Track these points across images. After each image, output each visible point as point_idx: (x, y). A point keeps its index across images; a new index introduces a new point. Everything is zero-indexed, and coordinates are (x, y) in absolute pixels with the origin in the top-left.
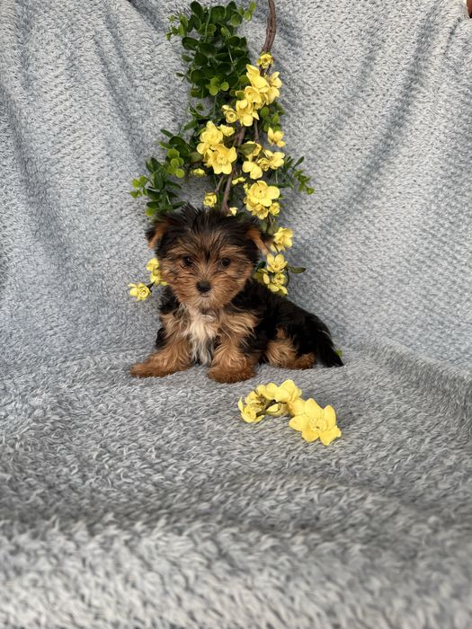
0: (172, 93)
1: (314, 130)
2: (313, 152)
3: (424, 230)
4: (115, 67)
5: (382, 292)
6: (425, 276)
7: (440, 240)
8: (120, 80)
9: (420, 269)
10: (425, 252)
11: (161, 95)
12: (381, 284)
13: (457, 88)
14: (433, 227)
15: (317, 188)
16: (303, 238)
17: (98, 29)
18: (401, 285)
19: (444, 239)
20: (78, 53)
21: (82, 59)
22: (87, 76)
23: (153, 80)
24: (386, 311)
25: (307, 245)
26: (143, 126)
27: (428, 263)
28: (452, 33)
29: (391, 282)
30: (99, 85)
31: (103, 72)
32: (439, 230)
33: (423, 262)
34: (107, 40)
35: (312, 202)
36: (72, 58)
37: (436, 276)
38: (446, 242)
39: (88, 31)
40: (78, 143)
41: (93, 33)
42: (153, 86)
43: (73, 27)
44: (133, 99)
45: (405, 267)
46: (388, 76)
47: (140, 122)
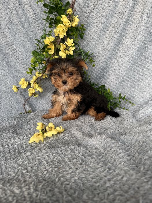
1: (98, 33)
2: (97, 41)
3: (140, 65)
4: (23, 19)
6: (141, 84)
7: (147, 68)
8: (25, 24)
9: (139, 81)
10: (141, 74)
11: (39, 28)
12: (124, 88)
14: (144, 63)
15: (100, 55)
16: (96, 75)
17: (16, 5)
19: (148, 68)
20: (11, 16)
21: (13, 18)
22: (15, 24)
23: (36, 23)
25: (97, 77)
27: (142, 78)
30: (19, 26)
31: (20, 21)
32: (146, 64)
33: (140, 78)
34: (20, 9)
35: (98, 61)
36: (10, 18)
37: (145, 84)
38: (149, 69)
39: (14, 7)
40: (15, 48)
41: (15, 8)
42: (36, 25)
43: (9, 6)
44: (30, 31)
45: (133, 80)
46: (125, 6)
47: (33, 39)
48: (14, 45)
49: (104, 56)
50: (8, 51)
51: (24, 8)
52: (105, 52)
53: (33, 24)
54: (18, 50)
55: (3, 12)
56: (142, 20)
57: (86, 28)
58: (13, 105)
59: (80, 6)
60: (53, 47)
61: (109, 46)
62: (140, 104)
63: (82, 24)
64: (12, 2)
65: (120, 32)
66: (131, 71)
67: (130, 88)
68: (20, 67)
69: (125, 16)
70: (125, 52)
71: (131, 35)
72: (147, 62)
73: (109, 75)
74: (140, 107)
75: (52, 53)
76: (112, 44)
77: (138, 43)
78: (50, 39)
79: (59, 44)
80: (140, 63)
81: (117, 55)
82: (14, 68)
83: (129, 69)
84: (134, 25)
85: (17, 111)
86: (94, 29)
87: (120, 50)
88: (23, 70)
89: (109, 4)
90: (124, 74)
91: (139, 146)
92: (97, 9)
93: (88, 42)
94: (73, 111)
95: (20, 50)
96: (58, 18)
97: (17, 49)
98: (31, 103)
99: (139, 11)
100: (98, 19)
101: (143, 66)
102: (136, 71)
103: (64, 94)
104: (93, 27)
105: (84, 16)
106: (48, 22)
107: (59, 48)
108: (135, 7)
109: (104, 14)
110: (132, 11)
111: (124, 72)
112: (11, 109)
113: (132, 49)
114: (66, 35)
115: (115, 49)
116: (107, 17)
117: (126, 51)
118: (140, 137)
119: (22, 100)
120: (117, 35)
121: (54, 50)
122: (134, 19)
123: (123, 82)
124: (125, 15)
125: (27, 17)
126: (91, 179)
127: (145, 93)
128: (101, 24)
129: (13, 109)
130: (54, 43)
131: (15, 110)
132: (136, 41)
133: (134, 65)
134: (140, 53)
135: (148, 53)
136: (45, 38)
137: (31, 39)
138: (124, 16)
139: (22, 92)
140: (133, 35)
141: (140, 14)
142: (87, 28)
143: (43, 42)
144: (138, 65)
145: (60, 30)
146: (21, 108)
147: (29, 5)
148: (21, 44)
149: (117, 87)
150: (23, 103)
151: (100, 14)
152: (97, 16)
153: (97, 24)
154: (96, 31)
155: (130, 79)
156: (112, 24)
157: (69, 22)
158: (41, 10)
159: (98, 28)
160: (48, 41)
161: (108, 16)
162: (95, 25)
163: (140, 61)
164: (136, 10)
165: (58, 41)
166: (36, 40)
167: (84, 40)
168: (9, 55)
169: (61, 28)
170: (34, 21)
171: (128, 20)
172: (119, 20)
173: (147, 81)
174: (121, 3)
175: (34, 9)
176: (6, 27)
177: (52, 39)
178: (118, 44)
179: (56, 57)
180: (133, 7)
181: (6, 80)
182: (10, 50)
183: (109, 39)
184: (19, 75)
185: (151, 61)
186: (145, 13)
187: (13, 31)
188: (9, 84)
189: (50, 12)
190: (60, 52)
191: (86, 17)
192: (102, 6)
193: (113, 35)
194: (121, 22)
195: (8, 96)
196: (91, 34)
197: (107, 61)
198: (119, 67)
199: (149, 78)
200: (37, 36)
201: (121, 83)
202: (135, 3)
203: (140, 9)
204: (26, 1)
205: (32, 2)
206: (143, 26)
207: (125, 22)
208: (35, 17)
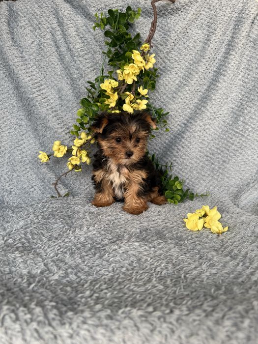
0: (96, 65)
3: (237, 132)
4: (63, 49)
5: (213, 169)
6: (238, 159)
8: (67, 56)
9: (235, 155)
11: (89, 65)
12: (213, 164)
13: (255, 53)
14: (242, 130)
15: (177, 114)
17: (53, 26)
18: (224, 164)
19: (248, 137)
20: (43, 41)
21: (45, 44)
22: (48, 53)
23: (85, 57)
24: (217, 179)
26: (80, 83)
27: (240, 151)
28: (253, 23)
29: (219, 163)
30: (55, 59)
31: (57, 51)
33: (237, 151)
34: (59, 33)
36: (40, 44)
38: (250, 139)
39: (48, 28)
40: (44, 91)
41: (51, 29)
42: (85, 61)
43: (40, 26)
44: (74, 67)
45: (226, 153)
46: (217, 50)
47: (78, 80)
48: (43, 87)
49: (184, 116)
50: (35, 95)
51: (66, 33)
52: (185, 110)
53: (80, 58)
54: (49, 96)
55: (30, 32)
56: (238, 72)
57: (159, 73)
58: (34, 184)
60: (115, 97)
61: (191, 102)
63: (156, 67)
64: (47, 20)
65: (208, 84)
66: (223, 140)
67: (222, 164)
68: (53, 122)
69: (216, 64)
70: (215, 113)
71: (224, 89)
72: (246, 129)
73: (190, 143)
75: (113, 105)
76: (196, 100)
77: (232, 101)
78: (112, 83)
79: (124, 93)
80: (236, 130)
81: (203, 115)
82: (43, 124)
83: (219, 136)
84: (228, 76)
85: (43, 194)
87: (208, 108)
88: (58, 128)
89: (196, 45)
90: (212, 144)
92: (178, 50)
93: (162, 94)
95: (52, 95)
96: (128, 54)
97: (47, 94)
99: (235, 58)
102: (231, 141)
104: (170, 74)
105: (159, 56)
106: (109, 57)
108: (231, 53)
109: (187, 57)
110: (227, 58)
111: (212, 140)
112: (32, 190)
113: (223, 109)
114: (136, 80)
115: (200, 107)
116: (191, 62)
117: (215, 110)
119: (52, 176)
120: (203, 88)
121: (116, 101)
122: (229, 68)
123: (211, 156)
124: (216, 62)
125: (71, 46)
127: (244, 172)
128: (182, 71)
129: (35, 190)
131: (39, 192)
132: (229, 99)
133: (227, 131)
134: (235, 116)
136: (102, 82)
137: (73, 79)
138: (214, 64)
139: (55, 162)
140: (227, 89)
141: (237, 63)
142: (162, 74)
143: (99, 87)
144: (233, 132)
146: (49, 188)
147: (75, 29)
148: (55, 87)
149: (202, 161)
150: (54, 180)
151: (182, 57)
152: (177, 59)
153: (176, 70)
154: (175, 79)
155: (222, 151)
156: (198, 72)
158: (94, 39)
159: (177, 76)
161: (192, 60)
162: (173, 70)
163: (236, 128)
164: (232, 57)
166: (88, 82)
167: (156, 91)
168: (36, 101)
170: (82, 53)
171: (219, 69)
172: (208, 67)
173: (247, 156)
174: (213, 46)
175: (82, 36)
176: (32, 57)
177: (115, 84)
178: (205, 99)
179: (118, 112)
180: (227, 53)
181: (22, 141)
182: (37, 93)
183: (193, 92)
184: (51, 135)
186: (242, 63)
187: (42, 64)
188: (26, 148)
190: (124, 105)
191: (161, 58)
193: (199, 87)
194: (210, 71)
195: (26, 168)
196: (167, 83)
197: (186, 122)
198: (205, 133)
199: (249, 152)
201: (207, 156)
202: (231, 47)
203: (237, 56)
204: (70, 22)
205: (79, 26)
206: (240, 80)
207: (215, 71)
208: (82, 48)
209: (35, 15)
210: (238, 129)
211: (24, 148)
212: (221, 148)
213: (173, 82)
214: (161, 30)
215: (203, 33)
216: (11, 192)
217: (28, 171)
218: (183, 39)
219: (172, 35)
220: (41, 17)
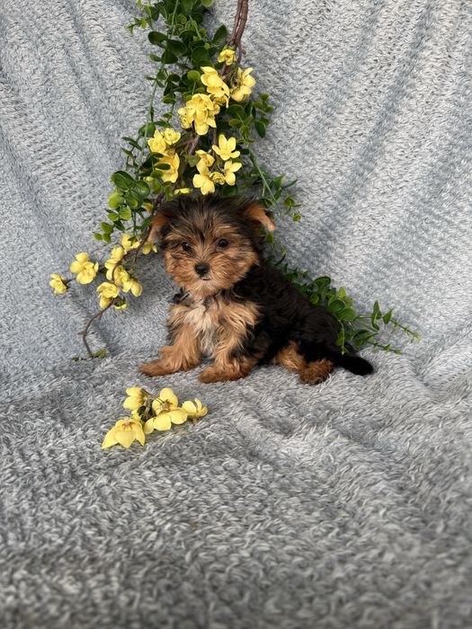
1: (311, 119)
2: (309, 144)
3: (438, 217)
4: (86, 77)
6: (440, 274)
7: (458, 228)
8: (93, 91)
10: (440, 244)
12: (387, 287)
14: (449, 213)
15: (315, 186)
16: (303, 245)
17: (67, 34)
18: (410, 286)
19: (462, 226)
20: (51, 66)
21: (55, 72)
22: (62, 90)
23: (124, 89)
25: (308, 253)
27: (444, 257)
30: (74, 97)
31: (76, 83)
32: (455, 215)
33: (437, 257)
34: (77, 47)
35: (310, 203)
36: (46, 72)
37: (453, 274)
38: (465, 231)
39: (59, 40)
40: (59, 161)
41: (63, 42)
42: (125, 95)
43: (43, 38)
44: (107, 111)
45: (415, 263)
46: (394, 40)
47: (116, 135)
48: (57, 154)
49: (329, 190)
50: (40, 171)
51: (89, 44)
52: (331, 176)
53: (117, 91)
54: (70, 168)
55: (27, 53)
56: (443, 85)
57: (273, 104)
58: (49, 335)
59: (257, 41)
60: (175, 162)
61: (343, 159)
62: (437, 337)
63: (264, 92)
64: (55, 25)
65: (377, 118)
66: (410, 236)
67: (406, 286)
68: (74, 219)
69: (393, 72)
70: (392, 179)
71: (410, 126)
72: (458, 208)
73: (343, 246)
74: (435, 346)
75: (173, 178)
76: (353, 155)
77: (431, 151)
78: (167, 136)
79: (194, 153)
80: (437, 212)
81: (367, 186)
82: (57, 223)
83: (403, 228)
84: (419, 97)
85: (64, 351)
86: (299, 108)
87: (377, 170)
88: (83, 229)
89: (347, 35)
90: (389, 244)
91: (431, 462)
92: (309, 50)
93: (281, 147)
94: (233, 355)
95: (75, 167)
96: (191, 74)
97: (66, 166)
98: (105, 329)
99: (434, 56)
100: (310, 78)
101: (446, 220)
102: (425, 235)
103: (205, 304)
104: (295, 103)
105: (270, 69)
106: (161, 86)
107: (192, 166)
108: (425, 44)
109: (330, 64)
110: (415, 56)
111: (390, 237)
112: (45, 344)
113: (413, 169)
114: (213, 124)
115: (361, 170)
116: (339, 74)
117: (394, 174)
118: (435, 434)
119: (79, 319)
120: (367, 127)
121: (179, 170)
122: (420, 79)
123: (385, 270)
124: (393, 67)
125: (99, 70)
126: (288, 558)
127: (453, 303)
128: (319, 94)
129: (50, 344)
130: (178, 148)
131: (57, 349)
132: (425, 146)
133: (419, 216)
134: (437, 182)
135: (460, 183)
136: (151, 134)
137: (107, 135)
138: (390, 72)
139: (80, 294)
140: (418, 127)
141: (438, 65)
142: (279, 106)
143: (147, 146)
144: (431, 217)
145: (198, 112)
146: (76, 342)
147: (105, 35)
148: (80, 151)
149: (367, 282)
150: (81, 328)
151: (319, 65)
152: (308, 70)
153: (307, 93)
154: (306, 113)
155: (407, 259)
156: (352, 94)
157: (225, 86)
158: (142, 49)
159: (310, 106)
160: (160, 142)
161: (340, 69)
162: (301, 95)
163: (436, 207)
164: (426, 53)
165: (191, 143)
166: (125, 139)
167: (267, 142)
168: (43, 183)
169: (201, 105)
170: (119, 81)
171: (401, 83)
172: (374, 81)
173: (458, 267)
174: (383, 34)
175: (119, 47)
176: (35, 99)
177: (173, 136)
178: (371, 153)
179: (185, 191)
180: (417, 45)
181: (31, 257)
182: (44, 168)
183: (343, 138)
184: (72, 243)
185: (471, 205)
186: (452, 62)
187: (54, 111)
188: (39, 269)
189: (169, 58)
190: (196, 176)
191: (274, 74)
192: (325, 40)
193: (357, 127)
194: (380, 88)
195: (37, 306)
196: (289, 123)
197: (336, 203)
198: (373, 224)
199: (464, 258)
200: (128, 127)
201: (378, 271)
202: (424, 31)
203: (437, 49)
204: (96, 23)
205: (113, 27)
206: (448, 100)
207: (391, 88)
208: (121, 71)
209: (35, 17)
210: (441, 209)
211: (35, 268)
212: (405, 252)
213: (303, 119)
214: (271, 13)
215: (362, 8)
216: (10, 349)
217: (41, 311)
218: (318, 26)
219: (293, 20)
220: (44, 21)
